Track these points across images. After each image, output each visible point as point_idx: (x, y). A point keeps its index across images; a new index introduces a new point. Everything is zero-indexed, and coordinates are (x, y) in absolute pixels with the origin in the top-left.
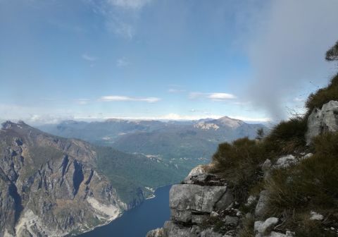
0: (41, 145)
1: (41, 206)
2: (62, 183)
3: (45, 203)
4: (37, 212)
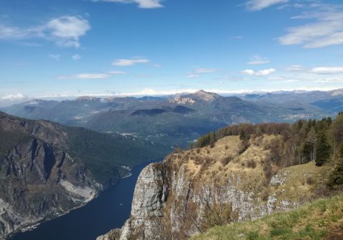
0: (6, 129)
1: (11, 192)
2: (32, 168)
3: (15, 190)
4: (7, 200)
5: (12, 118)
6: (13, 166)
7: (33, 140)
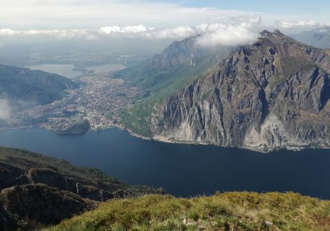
2: (308, 95)
3: (289, 111)
5: (300, 45)
6: (292, 90)
7: (315, 68)
